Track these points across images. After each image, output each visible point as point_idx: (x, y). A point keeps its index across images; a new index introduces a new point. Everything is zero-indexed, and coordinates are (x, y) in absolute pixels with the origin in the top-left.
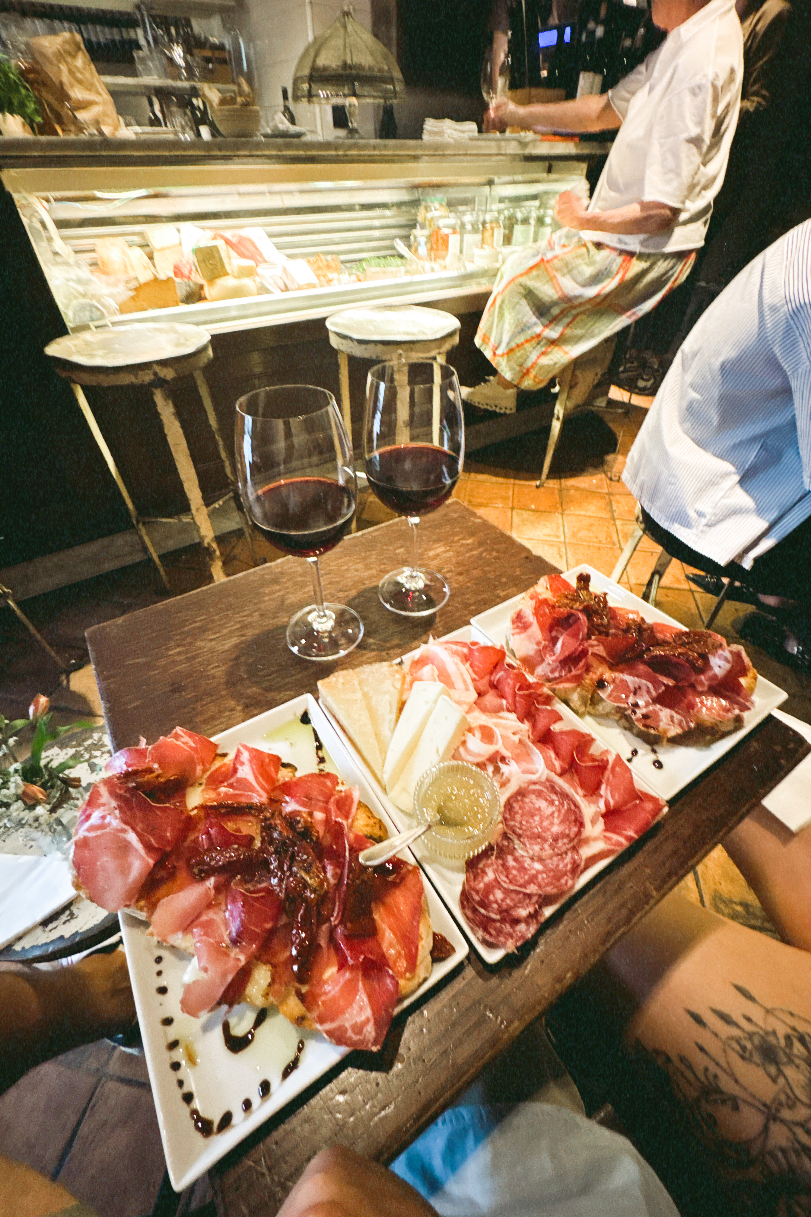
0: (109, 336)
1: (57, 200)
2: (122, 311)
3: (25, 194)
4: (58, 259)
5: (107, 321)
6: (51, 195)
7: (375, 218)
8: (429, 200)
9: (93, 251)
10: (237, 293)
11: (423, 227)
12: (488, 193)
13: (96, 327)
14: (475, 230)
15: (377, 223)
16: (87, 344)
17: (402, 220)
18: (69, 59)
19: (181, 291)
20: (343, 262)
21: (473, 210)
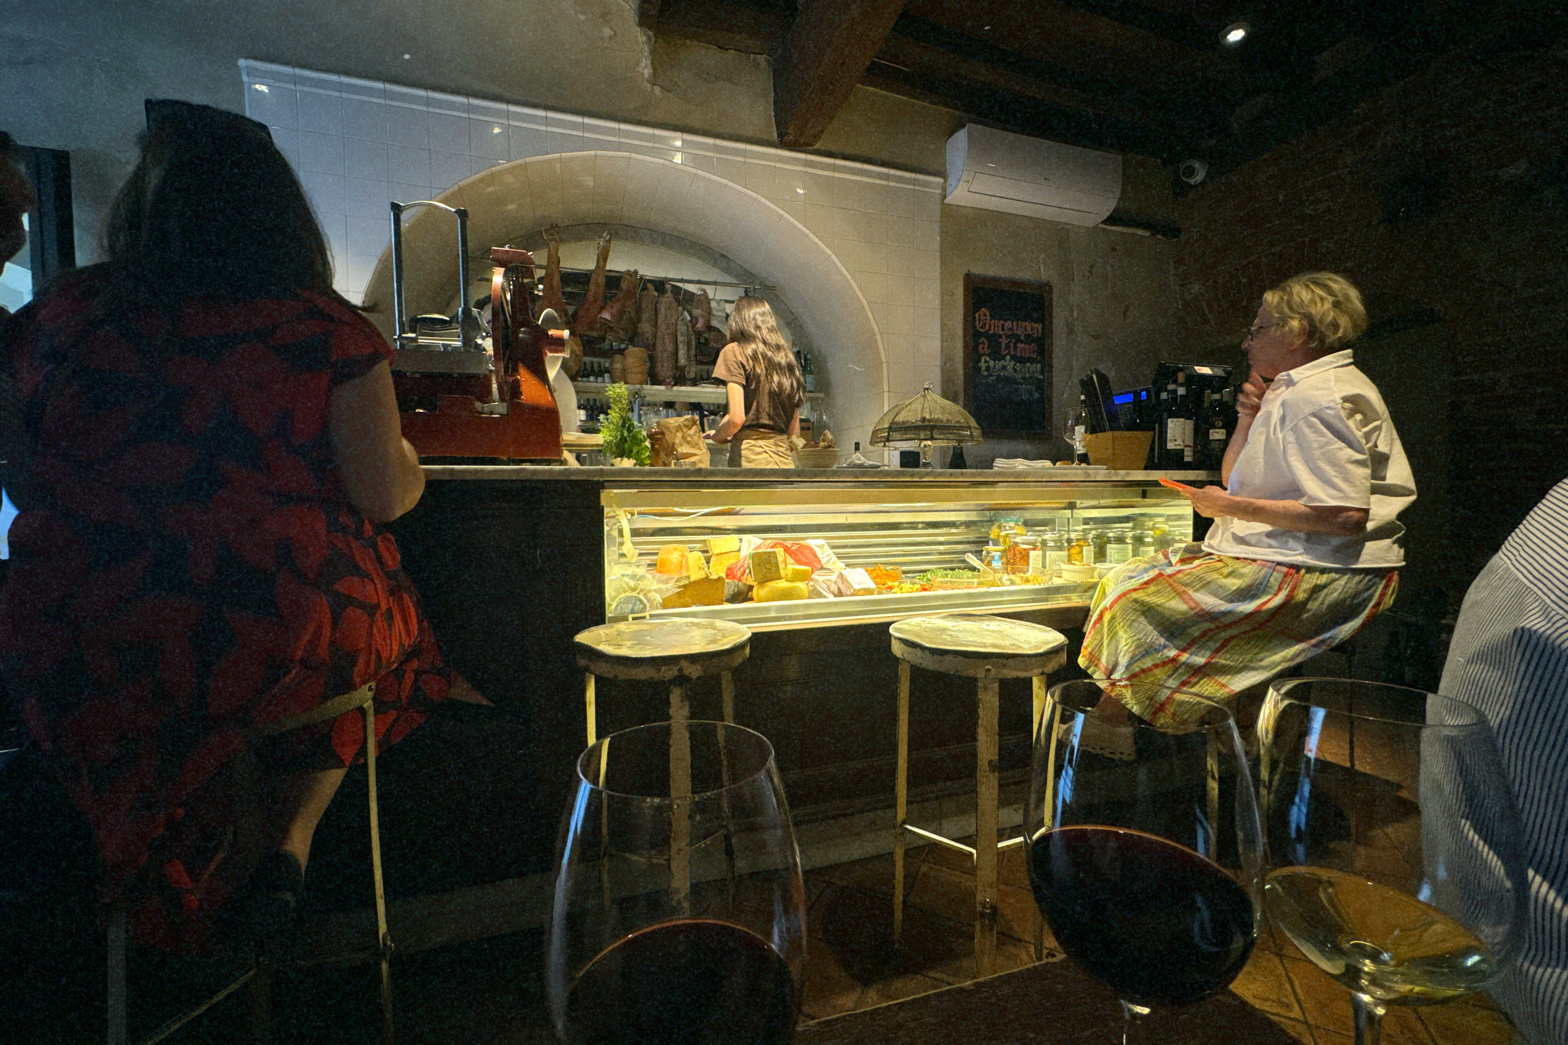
0: (645, 627)
1: (639, 514)
2: (664, 605)
3: (615, 508)
4: (623, 560)
5: (647, 614)
6: (636, 510)
7: (941, 534)
8: (1002, 521)
9: (657, 554)
10: (787, 595)
11: (996, 543)
12: (1070, 516)
13: (634, 619)
14: (1060, 548)
15: (941, 539)
16: (620, 633)
17: (972, 537)
18: (685, 430)
19: (728, 591)
20: (904, 572)
21: (1054, 530)
